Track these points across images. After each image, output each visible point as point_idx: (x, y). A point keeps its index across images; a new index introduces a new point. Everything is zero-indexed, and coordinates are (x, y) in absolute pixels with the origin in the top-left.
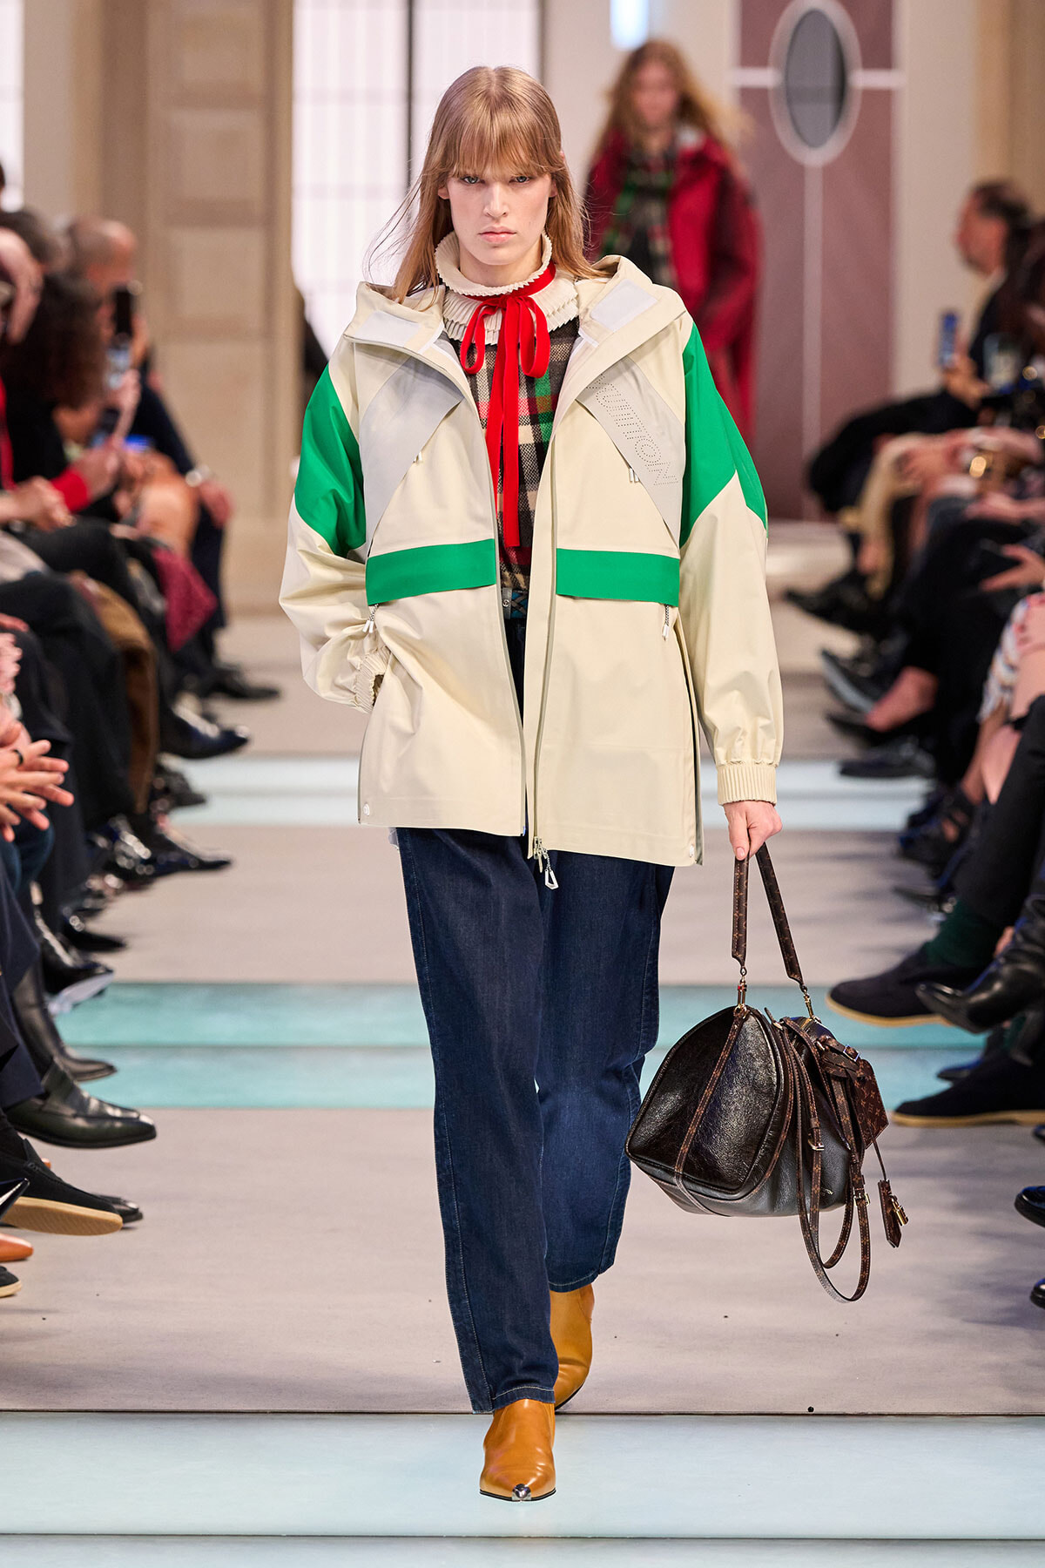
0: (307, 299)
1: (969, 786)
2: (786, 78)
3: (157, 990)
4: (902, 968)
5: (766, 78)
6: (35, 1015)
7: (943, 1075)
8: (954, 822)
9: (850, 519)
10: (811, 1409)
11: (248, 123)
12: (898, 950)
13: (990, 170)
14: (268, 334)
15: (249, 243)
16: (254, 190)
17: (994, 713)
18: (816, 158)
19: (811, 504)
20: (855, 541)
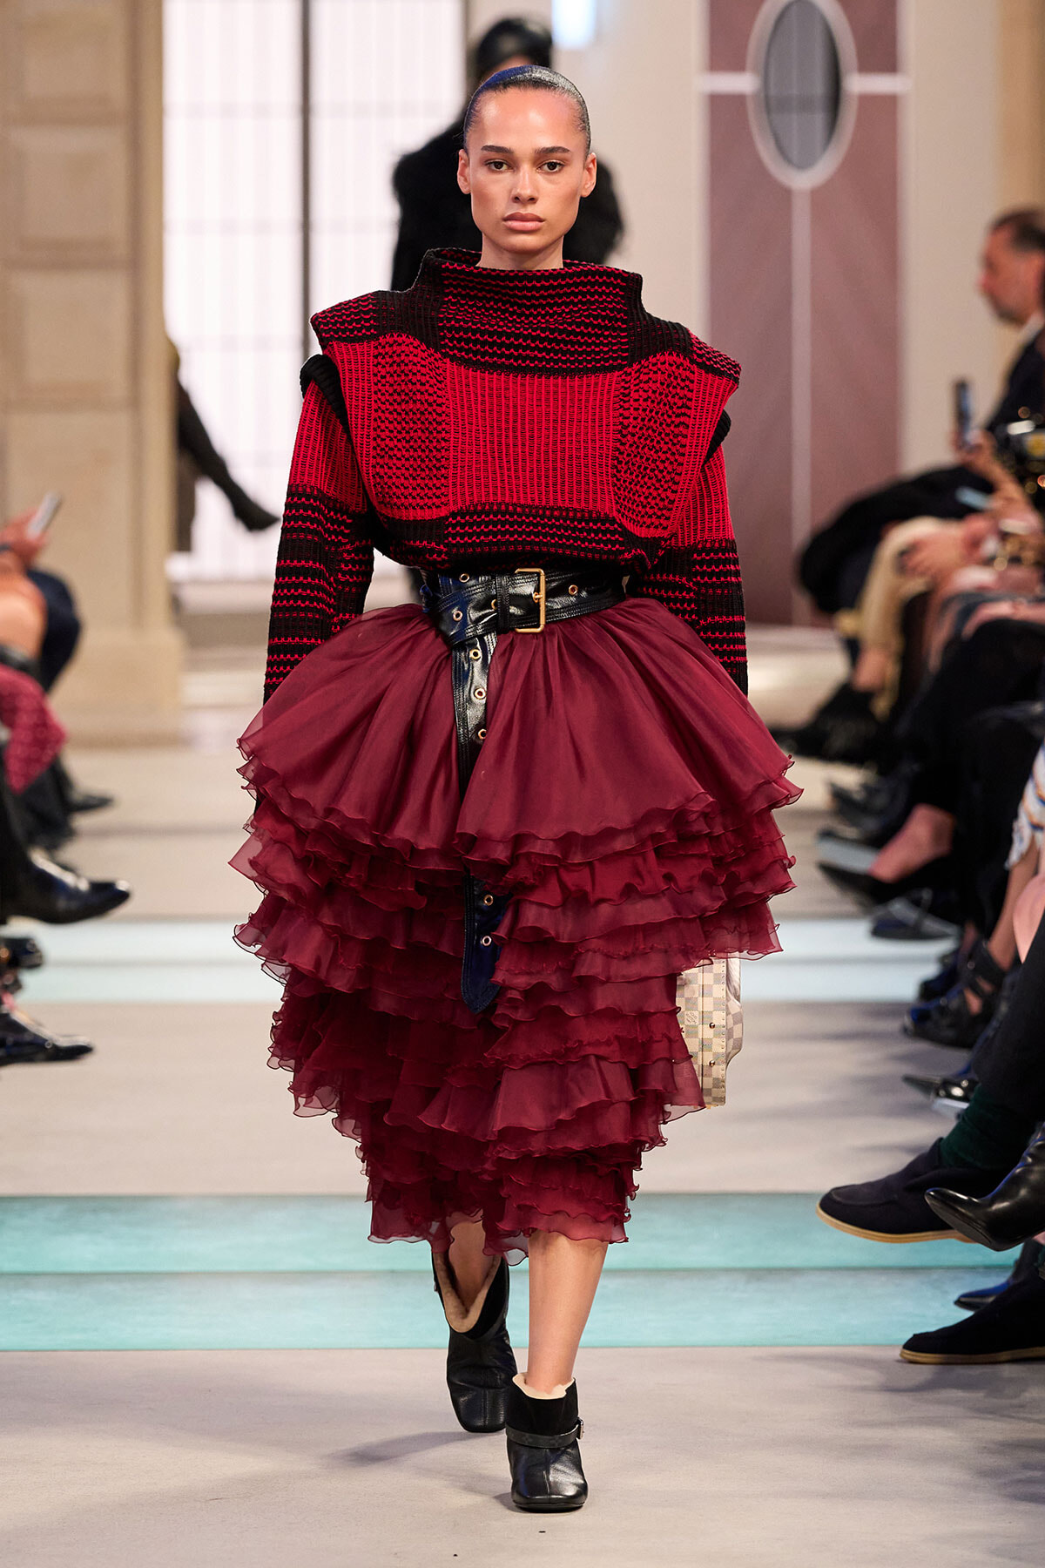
0: (184, 356)
1: (996, 947)
2: (766, 83)
4: (910, 1171)
5: (742, 83)
7: (963, 1302)
8: (977, 991)
9: (848, 622)
11: (109, 143)
12: (909, 1149)
13: (1019, 196)
14: (135, 402)
15: (115, 289)
16: (116, 226)
17: (1024, 857)
18: (803, 181)
19: (802, 603)
20: (853, 648)
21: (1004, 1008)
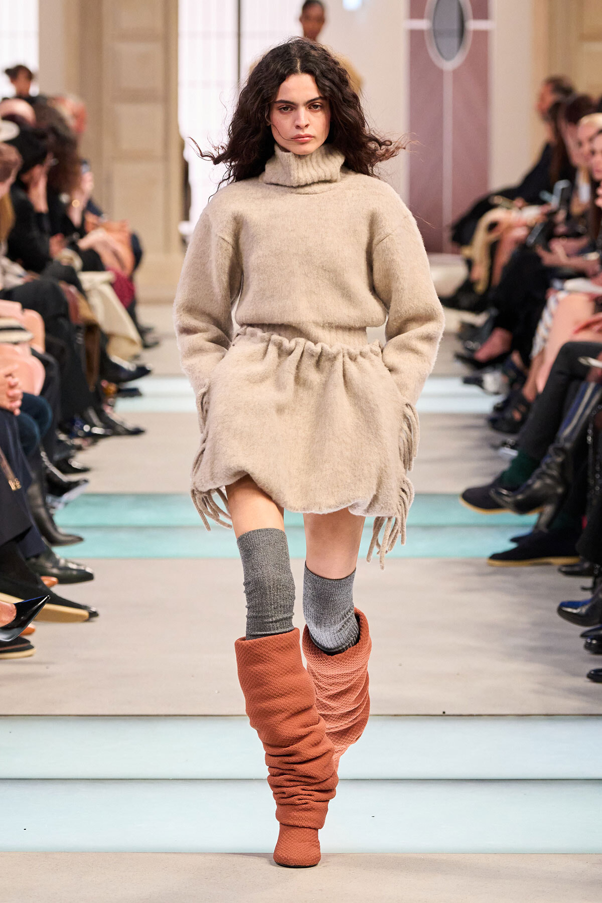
2: (434, 24)
3: (107, 497)
5: (423, 24)
6: (42, 512)
7: (514, 540)
9: (467, 252)
10: (444, 712)
11: (155, 49)
14: (166, 158)
15: (156, 111)
16: (159, 82)
17: (539, 353)
18: (449, 66)
20: (470, 263)
21: (531, 416)
